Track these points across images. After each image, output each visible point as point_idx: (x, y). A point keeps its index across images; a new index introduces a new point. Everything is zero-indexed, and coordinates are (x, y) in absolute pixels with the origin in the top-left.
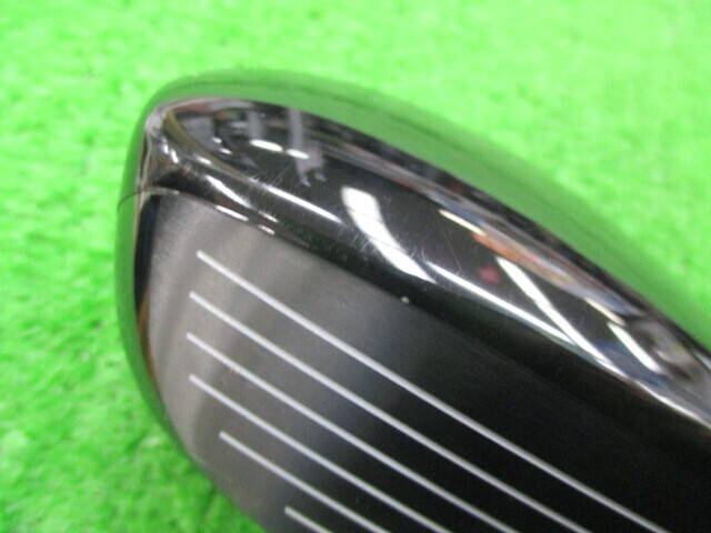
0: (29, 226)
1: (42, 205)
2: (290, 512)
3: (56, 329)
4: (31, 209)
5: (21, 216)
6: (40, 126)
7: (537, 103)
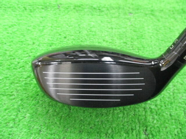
0: (24, 82)
1: (26, 79)
2: (71, 99)
3: (32, 97)
4: (24, 79)
5: (23, 81)
6: (23, 66)
7: (107, 42)
